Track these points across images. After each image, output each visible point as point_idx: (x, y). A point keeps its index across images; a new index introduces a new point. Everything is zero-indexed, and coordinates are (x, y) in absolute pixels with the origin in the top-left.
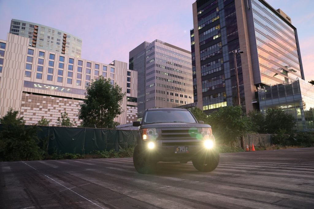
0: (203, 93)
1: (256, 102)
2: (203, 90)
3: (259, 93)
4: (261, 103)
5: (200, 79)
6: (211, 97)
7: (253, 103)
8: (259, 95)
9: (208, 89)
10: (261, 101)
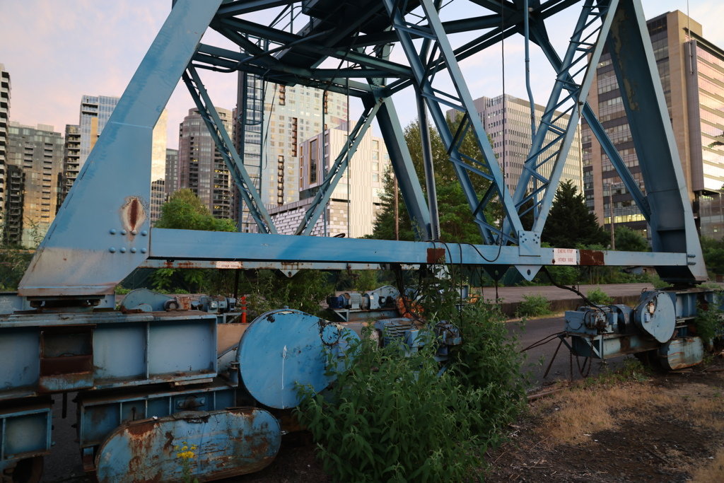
0: (604, 197)
1: (697, 217)
2: (605, 192)
3: (701, 205)
5: (601, 176)
6: (620, 205)
8: (700, 207)
9: (615, 192)
10: (703, 216)
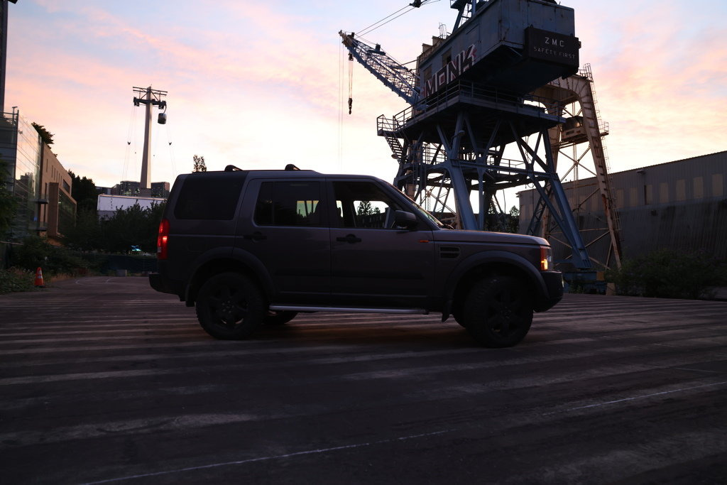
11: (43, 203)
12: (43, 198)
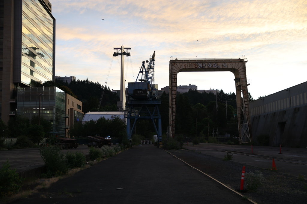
1: (15, 102)
3: (18, 93)
4: (19, 104)
7: (11, 103)
8: (18, 95)
10: (19, 101)
11: (67, 118)
12: (67, 116)
